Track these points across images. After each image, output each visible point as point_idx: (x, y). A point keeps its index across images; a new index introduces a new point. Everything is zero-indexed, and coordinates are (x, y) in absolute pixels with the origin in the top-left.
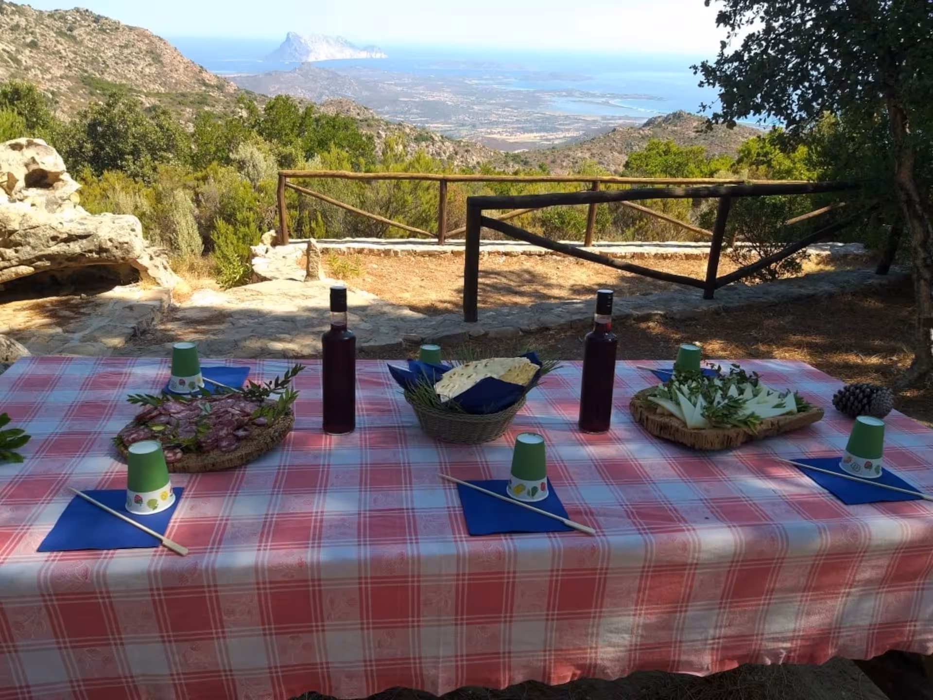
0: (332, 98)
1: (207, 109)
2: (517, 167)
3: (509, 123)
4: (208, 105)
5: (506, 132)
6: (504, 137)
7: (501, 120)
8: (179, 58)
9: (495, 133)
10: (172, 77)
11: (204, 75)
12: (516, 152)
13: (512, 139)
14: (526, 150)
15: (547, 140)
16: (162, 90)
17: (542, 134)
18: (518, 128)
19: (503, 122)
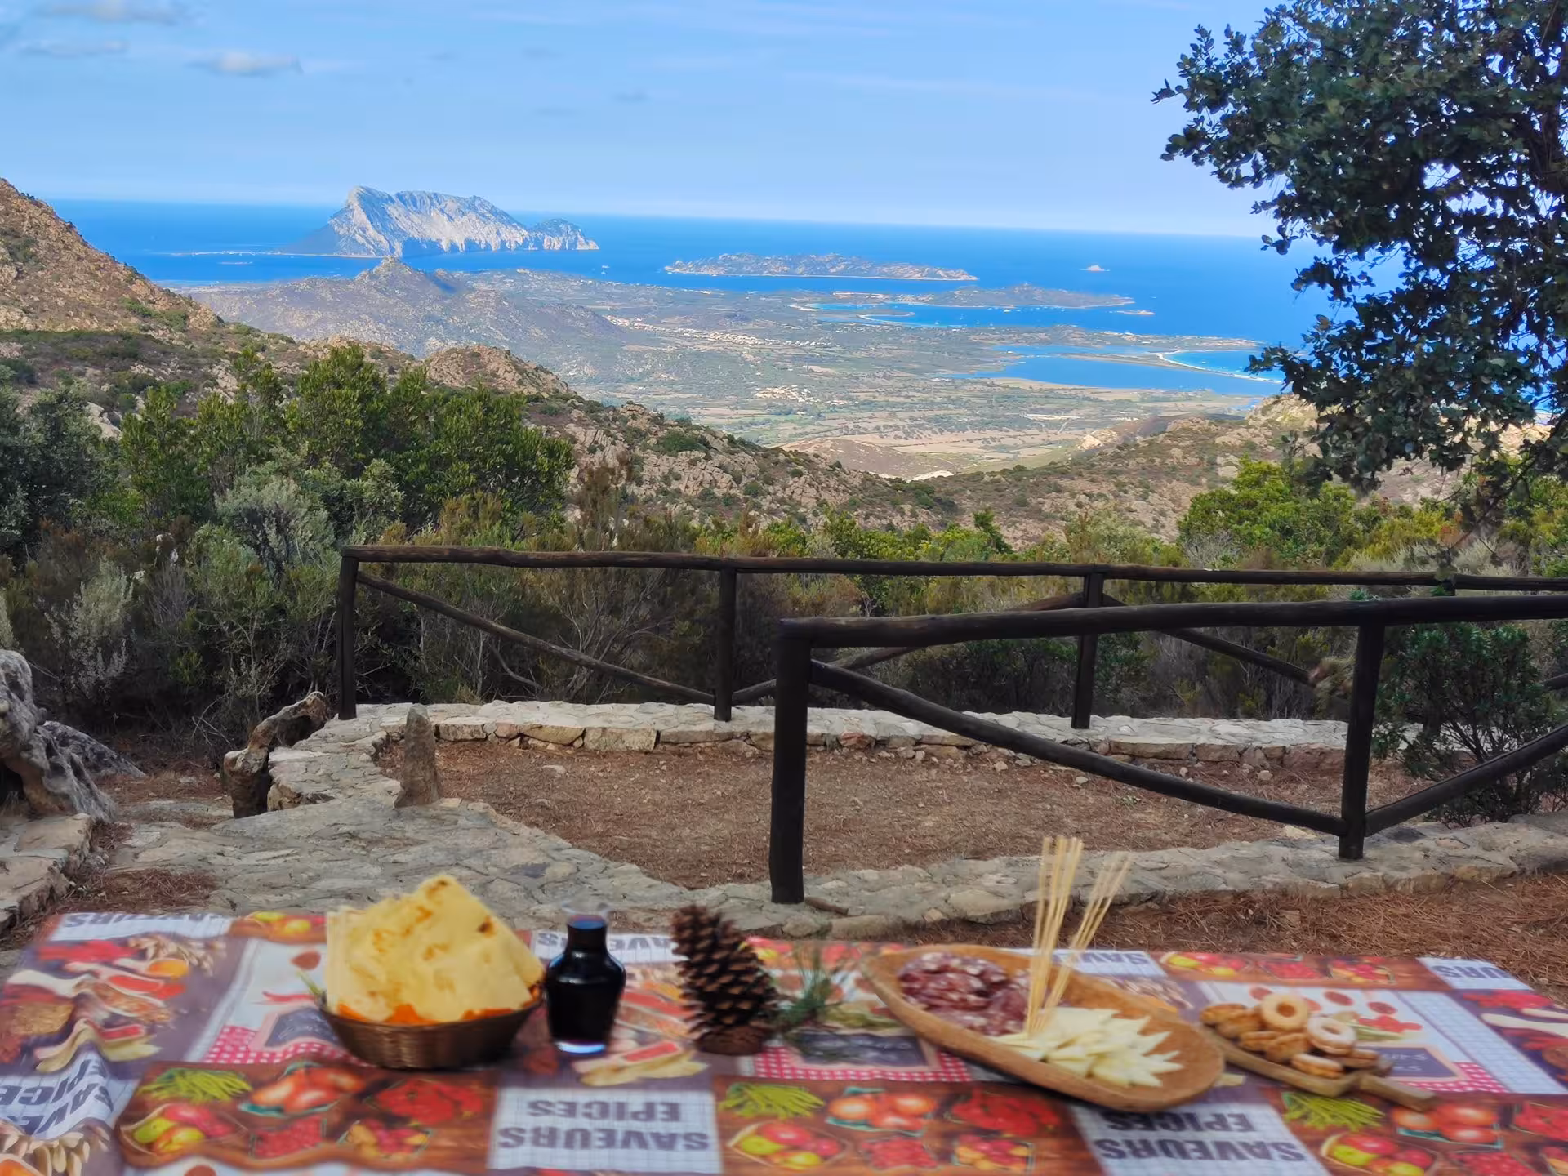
0: (452, 343)
1: (138, 369)
2: (923, 516)
3: (902, 405)
4: (144, 362)
5: (897, 428)
6: (889, 441)
7: (881, 399)
8: (78, 247)
9: (866, 432)
10: (58, 294)
11: (138, 288)
12: (922, 477)
13: (913, 447)
14: (946, 474)
15: (1003, 448)
16: (27, 324)
17: (988, 434)
18: (929, 420)
19: (888, 404)
